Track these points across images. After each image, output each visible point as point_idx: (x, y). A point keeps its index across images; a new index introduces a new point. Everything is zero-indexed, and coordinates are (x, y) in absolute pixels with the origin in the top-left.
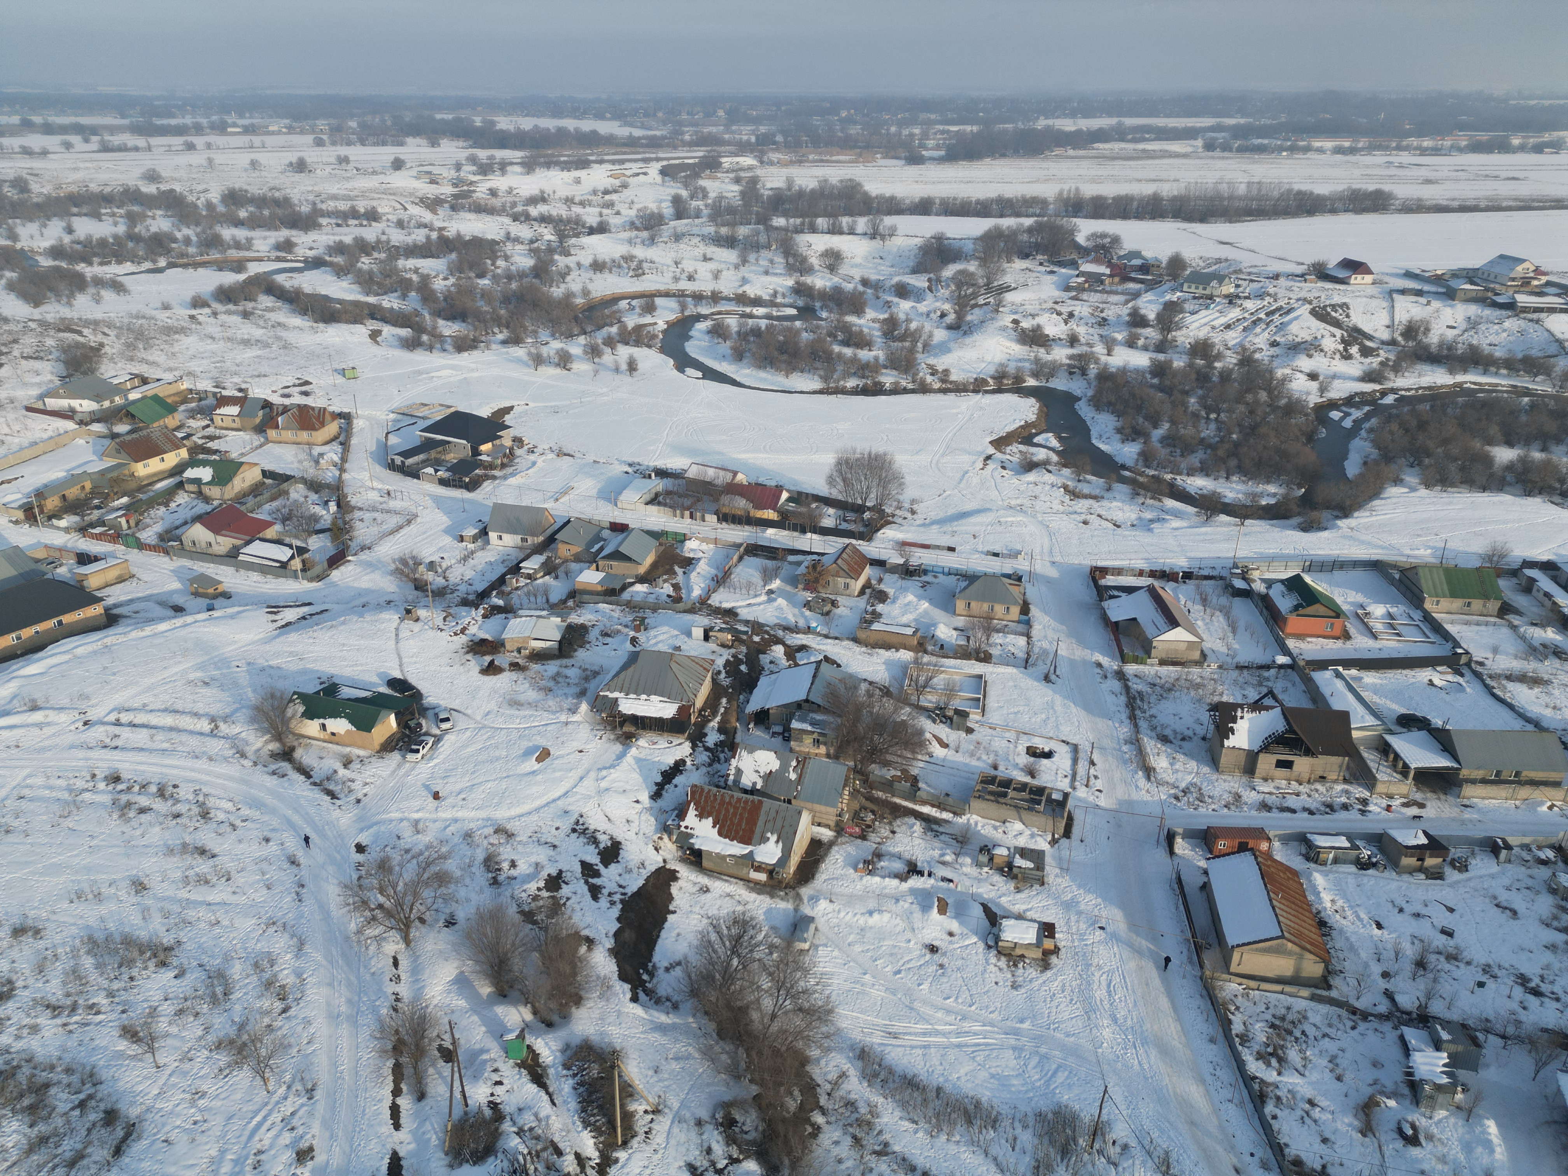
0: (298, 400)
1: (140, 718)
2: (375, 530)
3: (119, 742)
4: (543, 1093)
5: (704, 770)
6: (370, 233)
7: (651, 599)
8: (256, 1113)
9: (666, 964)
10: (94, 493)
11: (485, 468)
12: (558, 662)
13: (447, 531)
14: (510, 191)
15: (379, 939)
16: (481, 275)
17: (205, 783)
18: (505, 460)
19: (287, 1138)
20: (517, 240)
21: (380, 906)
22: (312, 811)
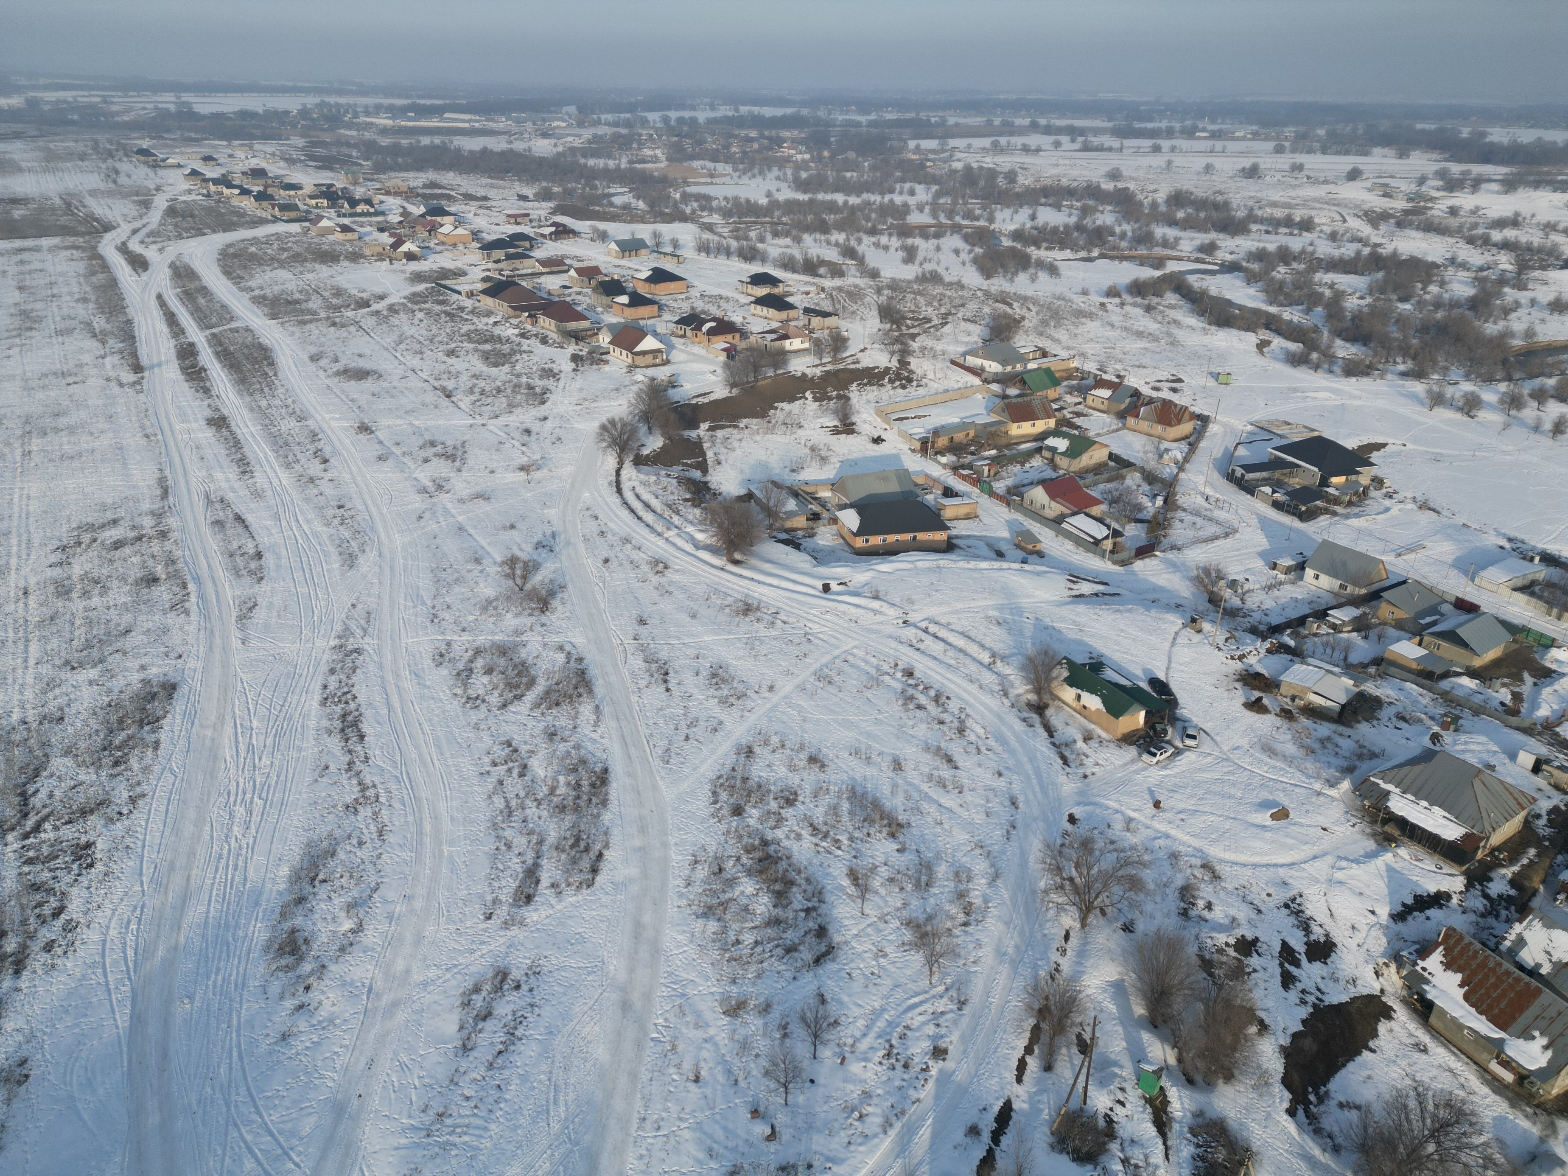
0: (1166, 394)
1: (943, 633)
2: (1191, 533)
3: (921, 646)
4: (1160, 1141)
5: (1472, 917)
6: (1296, 243)
7: (1478, 699)
8: (917, 994)
9: (1343, 1099)
10: (974, 441)
11: (1329, 502)
12: (1333, 727)
13: (1262, 555)
14: (1475, 211)
15: (1060, 908)
16: (1404, 299)
17: (970, 705)
18: (1354, 499)
19: (931, 1030)
20: (1464, 266)
21: (1071, 879)
22: (1043, 767)
